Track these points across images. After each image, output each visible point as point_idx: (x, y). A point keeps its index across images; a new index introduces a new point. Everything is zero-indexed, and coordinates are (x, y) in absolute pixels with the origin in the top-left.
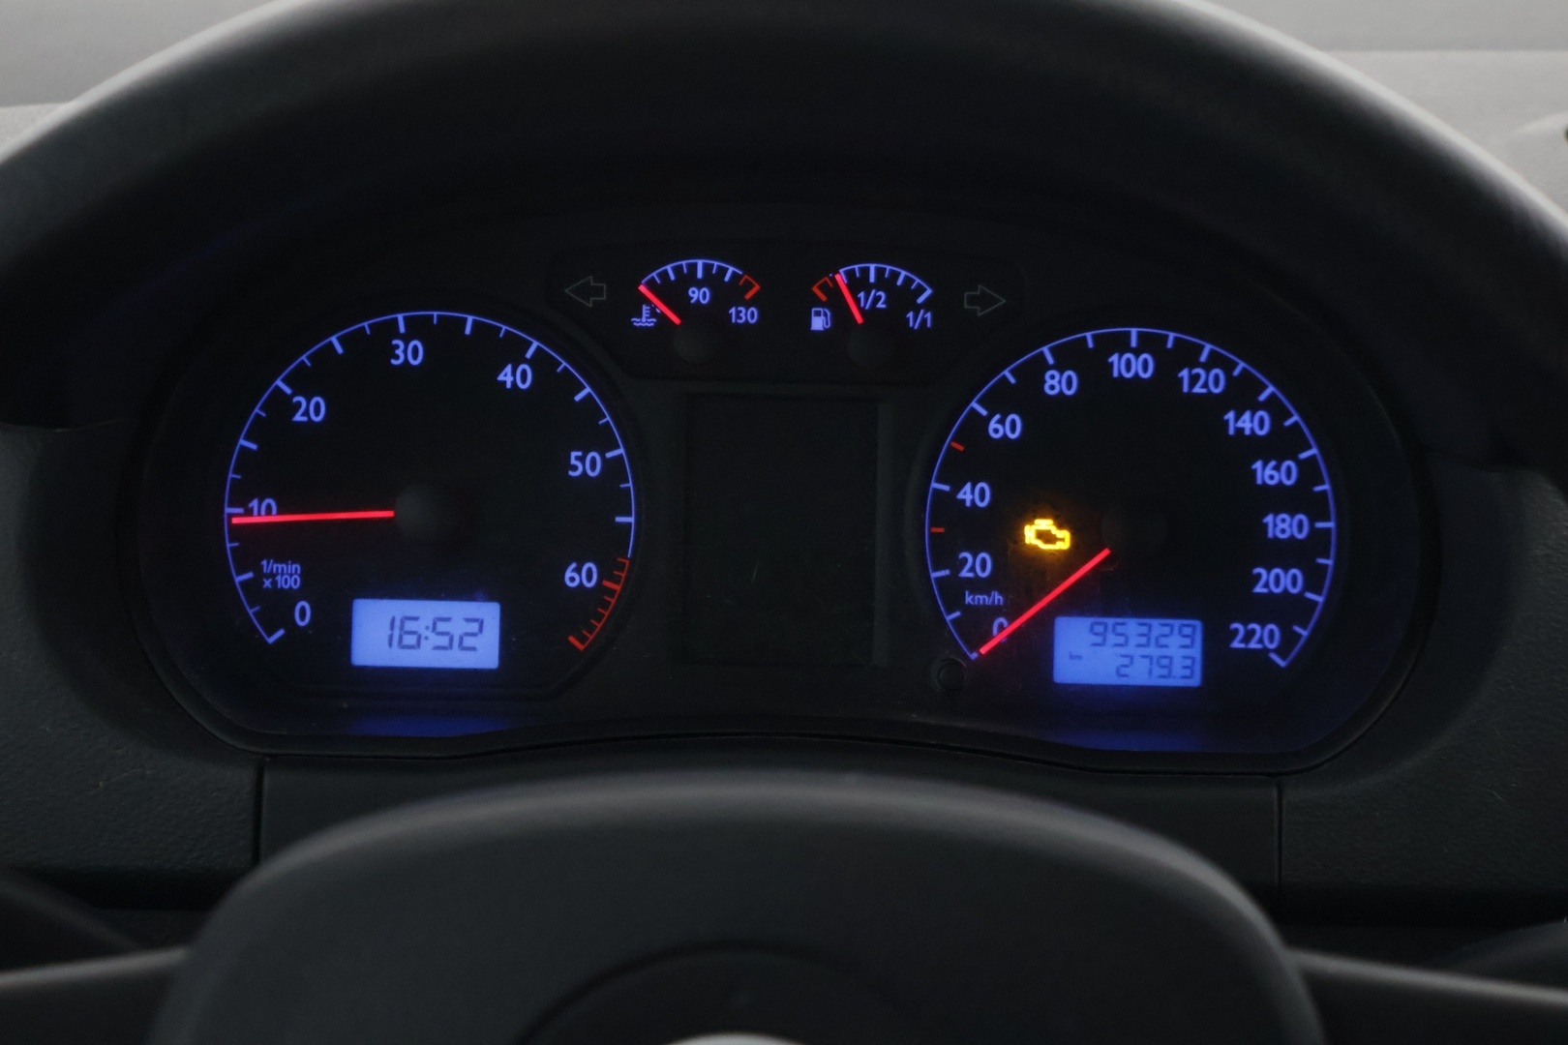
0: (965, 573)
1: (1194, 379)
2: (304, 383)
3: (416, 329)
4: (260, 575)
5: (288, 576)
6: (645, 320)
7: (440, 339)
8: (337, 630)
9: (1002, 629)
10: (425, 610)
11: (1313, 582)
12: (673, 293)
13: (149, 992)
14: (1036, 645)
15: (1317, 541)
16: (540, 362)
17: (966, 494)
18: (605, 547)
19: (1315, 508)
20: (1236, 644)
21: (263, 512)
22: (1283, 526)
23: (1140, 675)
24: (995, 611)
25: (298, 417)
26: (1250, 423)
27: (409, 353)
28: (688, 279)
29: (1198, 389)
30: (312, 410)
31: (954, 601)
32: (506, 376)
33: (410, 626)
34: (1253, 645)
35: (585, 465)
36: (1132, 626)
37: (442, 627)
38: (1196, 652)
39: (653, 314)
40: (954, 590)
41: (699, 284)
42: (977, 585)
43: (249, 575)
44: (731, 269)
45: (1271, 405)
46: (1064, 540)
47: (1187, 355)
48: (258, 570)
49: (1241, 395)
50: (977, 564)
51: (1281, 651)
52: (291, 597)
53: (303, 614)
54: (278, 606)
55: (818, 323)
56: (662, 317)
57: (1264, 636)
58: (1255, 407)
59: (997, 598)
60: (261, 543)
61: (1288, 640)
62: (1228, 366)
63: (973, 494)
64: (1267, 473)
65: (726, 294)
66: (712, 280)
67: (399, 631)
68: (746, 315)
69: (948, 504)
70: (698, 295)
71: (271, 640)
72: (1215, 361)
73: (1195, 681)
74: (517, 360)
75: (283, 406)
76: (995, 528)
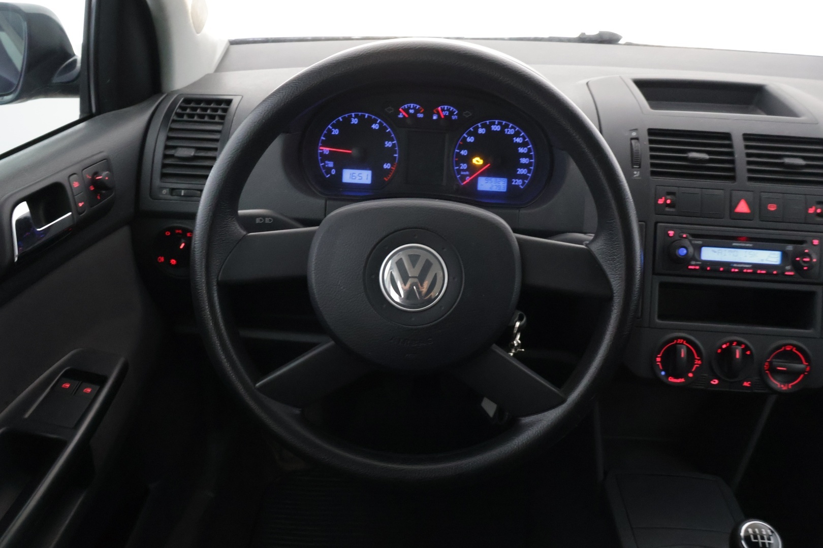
0: (461, 168)
1: (508, 131)
2: (334, 127)
3: (356, 116)
4: (325, 164)
5: (330, 164)
6: (401, 116)
7: (361, 118)
8: (339, 175)
9: (468, 179)
10: (357, 172)
11: (529, 171)
12: (407, 111)
13: (312, 234)
14: (474, 182)
15: (530, 164)
16: (380, 124)
17: (462, 152)
18: (392, 161)
19: (530, 157)
20: (513, 183)
21: (326, 150)
22: (524, 161)
23: (495, 189)
24: (467, 175)
25: (333, 133)
26: (519, 140)
27: (355, 121)
28: (409, 108)
29: (509, 133)
30: (336, 132)
31: (459, 173)
32: (374, 126)
33: (354, 175)
34: (516, 184)
35: (388, 144)
36: (493, 179)
37: (360, 175)
38: (506, 184)
39: (402, 115)
40: (459, 171)
41: (412, 109)
42: (464, 170)
43: (323, 164)
44: (418, 106)
45: (523, 137)
46: (481, 162)
47: (507, 126)
48: (325, 163)
49: (517, 134)
50: (464, 166)
51: (522, 185)
52: (331, 168)
53: (333, 172)
54: (329, 170)
55: (435, 117)
56: (404, 116)
57: (518, 182)
58: (520, 137)
59: (467, 173)
60: (325, 158)
61: (524, 183)
62: (515, 129)
63: (464, 153)
64: (521, 150)
65: (417, 111)
66: (414, 108)
67: (352, 176)
68: (420, 115)
69: (458, 154)
70: (412, 111)
71: (328, 176)
72: (512, 128)
73: (505, 190)
74: (376, 123)
75: (330, 131)
76: (467, 159)
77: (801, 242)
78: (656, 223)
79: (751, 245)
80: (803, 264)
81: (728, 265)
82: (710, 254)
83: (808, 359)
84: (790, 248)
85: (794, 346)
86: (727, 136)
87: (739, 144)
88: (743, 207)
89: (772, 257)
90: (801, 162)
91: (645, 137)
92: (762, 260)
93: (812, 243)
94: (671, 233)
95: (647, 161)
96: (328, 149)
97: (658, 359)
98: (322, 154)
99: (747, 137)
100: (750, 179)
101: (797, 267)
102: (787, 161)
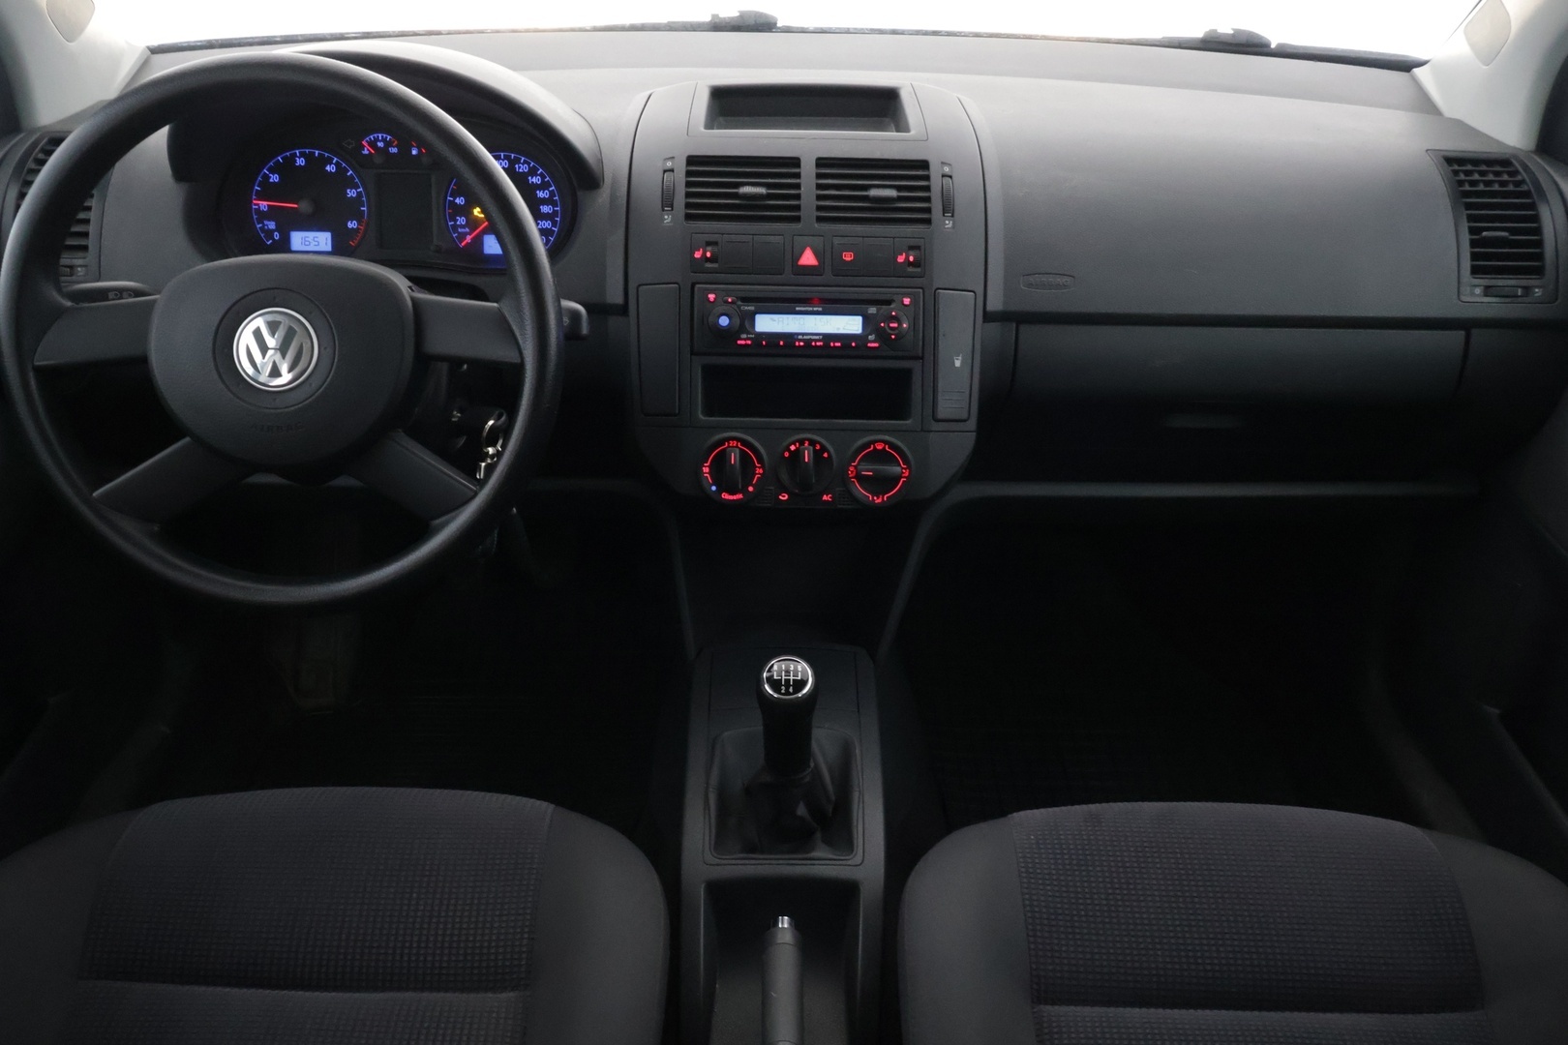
1: (519, 168)
2: (272, 171)
3: (302, 155)
4: (264, 225)
5: (272, 225)
6: (366, 152)
7: (308, 157)
8: (286, 239)
9: (469, 239)
10: (311, 235)
11: (554, 224)
12: (373, 144)
14: (478, 242)
15: (555, 213)
16: (337, 165)
17: (457, 201)
18: (359, 217)
19: (554, 204)
21: (264, 205)
22: (545, 209)
24: (466, 234)
25: (271, 180)
26: (536, 180)
27: (300, 162)
28: (377, 140)
29: (521, 170)
30: (275, 178)
31: (455, 231)
32: (328, 168)
33: (307, 239)
35: (351, 193)
37: (315, 239)
39: (368, 150)
40: (455, 227)
41: (380, 141)
42: (462, 226)
43: (260, 225)
44: (389, 137)
45: (541, 175)
46: (482, 215)
47: (518, 161)
48: (263, 223)
49: (532, 172)
50: (461, 220)
51: (546, 244)
52: (273, 231)
53: (277, 236)
54: (269, 233)
55: (414, 152)
56: (370, 151)
58: (536, 175)
59: (467, 230)
60: (263, 216)
61: (548, 241)
62: (529, 164)
63: (460, 201)
64: (541, 194)
65: (388, 144)
66: (384, 140)
67: (304, 241)
68: (394, 150)
69: (452, 203)
70: (380, 144)
71: (268, 243)
72: (525, 162)
74: (331, 163)
75: (266, 177)
76: (466, 210)
77: (889, 302)
78: (693, 285)
79: (820, 309)
80: (890, 331)
81: (790, 338)
82: (767, 324)
83: (906, 461)
84: (872, 310)
85: (885, 442)
86: (795, 162)
87: (808, 170)
88: (808, 258)
89: (850, 325)
90: (893, 193)
91: (681, 167)
92: (838, 329)
93: (902, 301)
94: (712, 297)
95: (680, 200)
96: (265, 203)
97: (706, 470)
98: (258, 211)
99: (821, 162)
100: (819, 219)
101: (882, 336)
102: (873, 193)
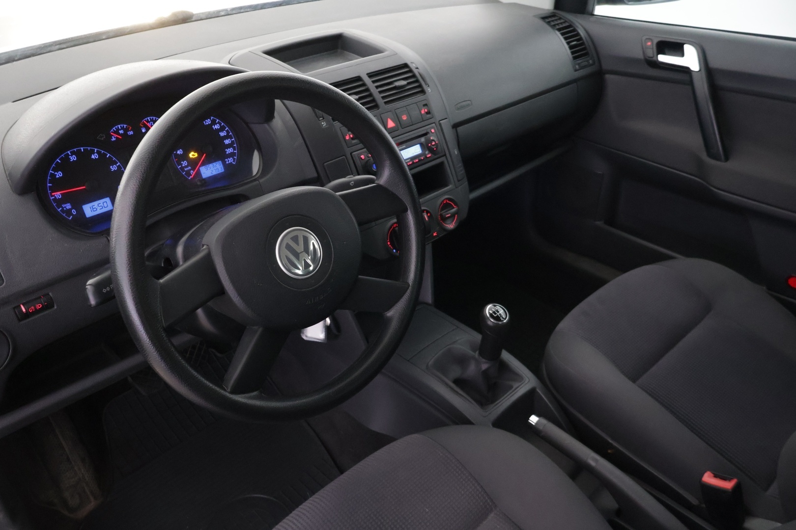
0: (183, 165)
1: (206, 122)
2: (55, 170)
3: (73, 153)
5: (68, 206)
6: (114, 139)
7: (78, 154)
8: (82, 213)
9: (193, 173)
10: (95, 203)
11: (234, 150)
12: (117, 132)
14: (199, 174)
15: (233, 143)
16: (98, 152)
17: (179, 152)
19: (231, 137)
20: (227, 163)
21: (58, 195)
22: (227, 142)
23: (215, 173)
24: (190, 170)
25: (57, 177)
26: (217, 127)
27: (73, 158)
28: (118, 129)
29: (207, 124)
30: (59, 174)
31: (183, 171)
32: (93, 157)
33: (93, 207)
34: (230, 162)
35: (114, 168)
36: (211, 165)
37: (99, 205)
38: (222, 166)
39: (115, 138)
40: (182, 168)
41: (121, 130)
42: (186, 167)
43: (61, 209)
44: (125, 126)
45: (219, 123)
46: (196, 155)
48: (62, 207)
49: (214, 123)
50: (185, 163)
51: (234, 161)
52: (70, 210)
53: (74, 212)
54: (69, 212)
55: (143, 131)
56: (117, 138)
57: (230, 160)
58: (216, 124)
59: (190, 168)
60: (60, 202)
61: (234, 159)
62: (210, 119)
63: (180, 152)
64: (222, 134)
65: (126, 130)
66: (122, 128)
67: (93, 209)
68: (131, 133)
69: (176, 155)
70: (121, 132)
71: (70, 219)
73: (223, 171)
74: (94, 153)
75: (53, 176)
76: (185, 156)
77: (427, 134)
78: (351, 154)
79: (404, 146)
80: (433, 147)
83: (456, 204)
84: (423, 139)
85: (447, 199)
86: (358, 79)
87: (368, 81)
88: (391, 123)
89: (416, 150)
90: (404, 83)
92: (413, 153)
93: (431, 132)
94: (362, 157)
96: (59, 193)
97: (389, 243)
98: (55, 200)
99: (370, 75)
100: (386, 103)
101: (431, 150)
102: (397, 84)
